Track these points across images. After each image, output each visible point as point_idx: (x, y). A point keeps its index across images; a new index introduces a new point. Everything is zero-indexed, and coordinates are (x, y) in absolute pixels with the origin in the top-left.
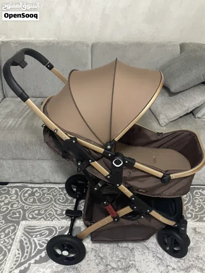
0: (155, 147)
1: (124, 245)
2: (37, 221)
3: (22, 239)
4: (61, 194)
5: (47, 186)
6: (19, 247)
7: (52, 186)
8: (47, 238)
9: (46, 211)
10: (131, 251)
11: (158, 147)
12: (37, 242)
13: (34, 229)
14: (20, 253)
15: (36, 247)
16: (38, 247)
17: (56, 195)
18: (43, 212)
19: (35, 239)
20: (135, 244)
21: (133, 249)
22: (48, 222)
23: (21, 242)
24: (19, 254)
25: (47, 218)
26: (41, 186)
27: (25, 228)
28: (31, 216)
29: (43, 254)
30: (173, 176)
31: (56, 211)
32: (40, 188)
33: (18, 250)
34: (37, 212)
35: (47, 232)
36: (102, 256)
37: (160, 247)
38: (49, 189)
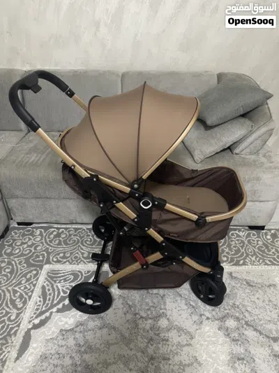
0: (189, 186)
1: (155, 291)
2: (62, 265)
3: (45, 284)
4: (88, 236)
5: (74, 226)
6: (40, 293)
7: (79, 226)
8: (71, 284)
9: (71, 253)
10: (162, 298)
11: (193, 186)
12: (60, 288)
13: (58, 274)
14: (42, 300)
15: (59, 293)
16: (62, 294)
17: (83, 237)
18: (68, 255)
19: (59, 285)
20: (166, 291)
21: (164, 295)
22: (74, 266)
23: (43, 287)
24: (40, 301)
25: (73, 261)
26: (68, 226)
27: (48, 273)
28: (55, 260)
29: (67, 302)
30: (209, 219)
31: (83, 254)
32: (66, 229)
33: (40, 297)
34: (62, 255)
35: (72, 277)
36: (131, 303)
37: (193, 294)
38: (76, 229)
